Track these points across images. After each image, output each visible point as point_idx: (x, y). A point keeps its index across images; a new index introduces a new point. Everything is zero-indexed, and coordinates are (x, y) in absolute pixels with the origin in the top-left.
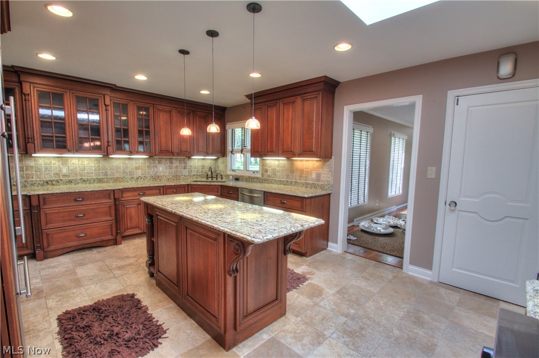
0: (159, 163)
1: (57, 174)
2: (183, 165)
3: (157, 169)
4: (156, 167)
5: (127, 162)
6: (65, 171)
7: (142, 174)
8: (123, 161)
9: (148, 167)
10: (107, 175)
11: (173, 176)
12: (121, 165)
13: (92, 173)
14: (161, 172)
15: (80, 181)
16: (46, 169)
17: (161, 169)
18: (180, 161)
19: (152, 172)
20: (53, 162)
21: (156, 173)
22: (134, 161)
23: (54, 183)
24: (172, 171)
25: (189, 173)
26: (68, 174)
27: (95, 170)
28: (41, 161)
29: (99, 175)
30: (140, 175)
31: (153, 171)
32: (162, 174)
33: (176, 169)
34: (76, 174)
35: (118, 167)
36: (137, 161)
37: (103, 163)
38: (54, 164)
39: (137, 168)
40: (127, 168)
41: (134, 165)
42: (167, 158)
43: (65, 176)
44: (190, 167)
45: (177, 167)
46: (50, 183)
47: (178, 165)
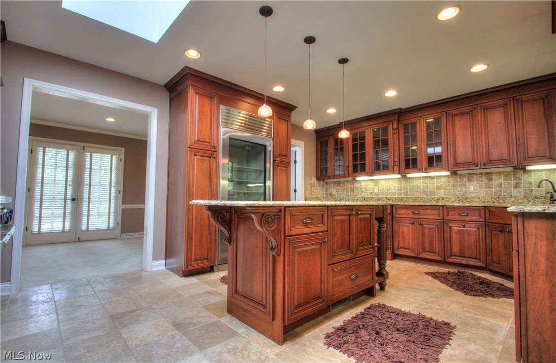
0: (470, 180)
1: (371, 193)
2: (513, 182)
3: (466, 188)
4: (465, 185)
5: (427, 181)
6: (376, 191)
7: (444, 195)
8: (424, 181)
9: (453, 186)
10: (407, 195)
11: (492, 198)
12: (421, 184)
13: (395, 192)
14: (471, 192)
15: (385, 199)
16: (365, 189)
17: (472, 188)
18: (505, 176)
19: (458, 192)
20: (370, 183)
21: (465, 193)
22: (435, 180)
23: (369, 200)
24: (491, 191)
25: (526, 193)
26: (378, 193)
27: (398, 190)
28: (363, 184)
29: (401, 195)
30: (443, 196)
31: (460, 191)
32: (473, 195)
33: (498, 189)
34: (383, 194)
35: (418, 187)
36: (440, 180)
37: (404, 184)
38: (370, 185)
39: (438, 188)
40: (427, 188)
41: (435, 185)
42: (482, 174)
43: (376, 195)
44: (528, 185)
45: (500, 185)
46: (366, 199)
47: (503, 182)
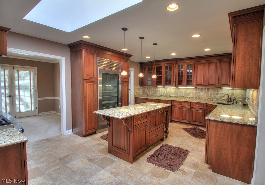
0: (201, 91)
1: (163, 93)
2: (216, 93)
3: (200, 94)
4: (199, 93)
5: (186, 90)
6: (165, 93)
7: (192, 96)
8: (184, 90)
9: (195, 93)
10: (178, 95)
11: (208, 98)
12: (184, 91)
13: (173, 94)
14: (202, 96)
15: (169, 97)
16: (161, 92)
17: (202, 94)
18: (214, 90)
19: (197, 95)
21: (199, 96)
22: (189, 90)
23: (162, 96)
24: (209, 96)
25: (220, 97)
27: (174, 93)
28: (160, 89)
29: (175, 95)
30: (191, 96)
31: (198, 95)
32: (202, 97)
34: (168, 94)
35: (182, 92)
36: (190, 90)
37: (177, 90)
38: (163, 90)
39: (190, 93)
40: (186, 93)
41: (189, 92)
42: (206, 88)
43: (165, 94)
44: (221, 94)
45: (212, 94)
47: (213, 92)
